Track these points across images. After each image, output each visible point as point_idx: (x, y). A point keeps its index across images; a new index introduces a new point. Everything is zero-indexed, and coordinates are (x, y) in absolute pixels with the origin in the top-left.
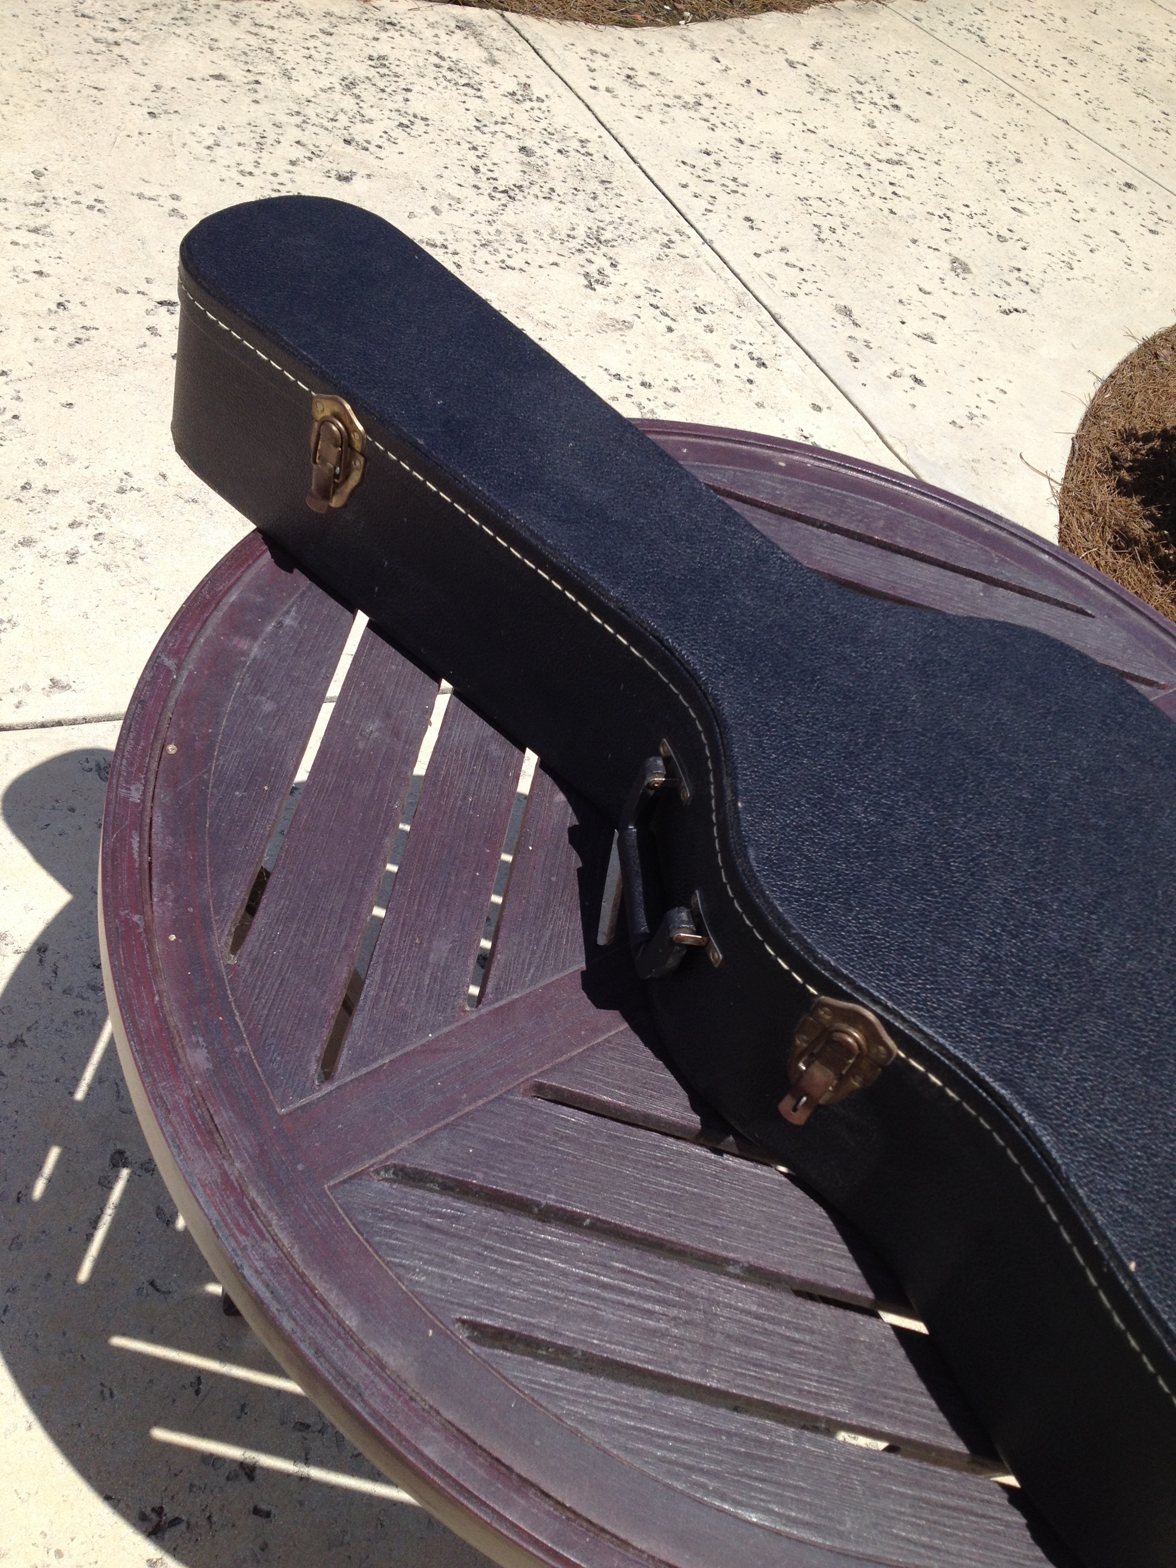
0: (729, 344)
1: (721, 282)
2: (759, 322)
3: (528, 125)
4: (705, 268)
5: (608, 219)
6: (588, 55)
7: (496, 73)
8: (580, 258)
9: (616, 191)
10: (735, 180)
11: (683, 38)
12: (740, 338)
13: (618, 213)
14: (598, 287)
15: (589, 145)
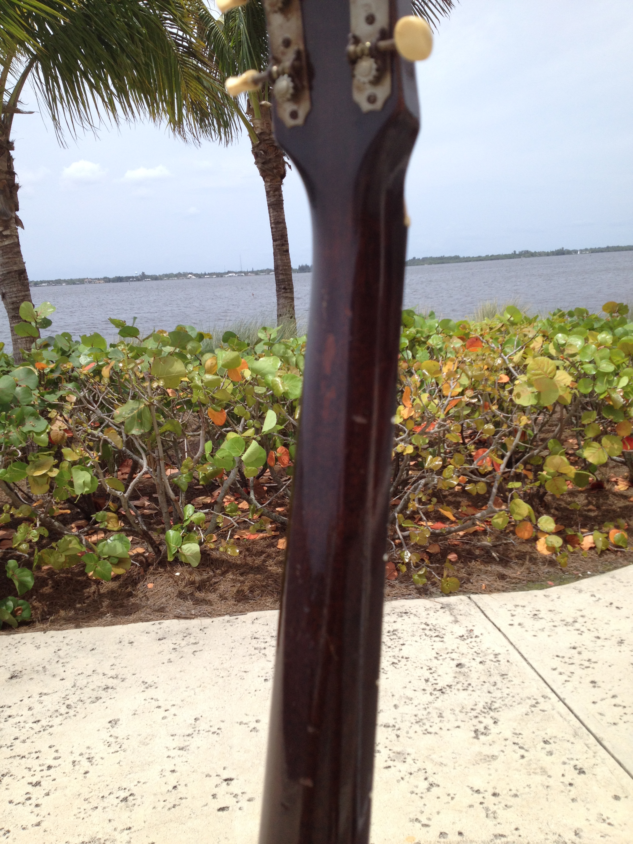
0: (561, 761)
1: (565, 723)
2: (587, 745)
3: (465, 651)
4: (557, 716)
5: (500, 695)
6: (514, 608)
7: (456, 628)
8: (475, 721)
9: (510, 679)
10: (589, 660)
11: (575, 588)
12: (570, 756)
13: (507, 691)
14: (482, 737)
15: (499, 656)
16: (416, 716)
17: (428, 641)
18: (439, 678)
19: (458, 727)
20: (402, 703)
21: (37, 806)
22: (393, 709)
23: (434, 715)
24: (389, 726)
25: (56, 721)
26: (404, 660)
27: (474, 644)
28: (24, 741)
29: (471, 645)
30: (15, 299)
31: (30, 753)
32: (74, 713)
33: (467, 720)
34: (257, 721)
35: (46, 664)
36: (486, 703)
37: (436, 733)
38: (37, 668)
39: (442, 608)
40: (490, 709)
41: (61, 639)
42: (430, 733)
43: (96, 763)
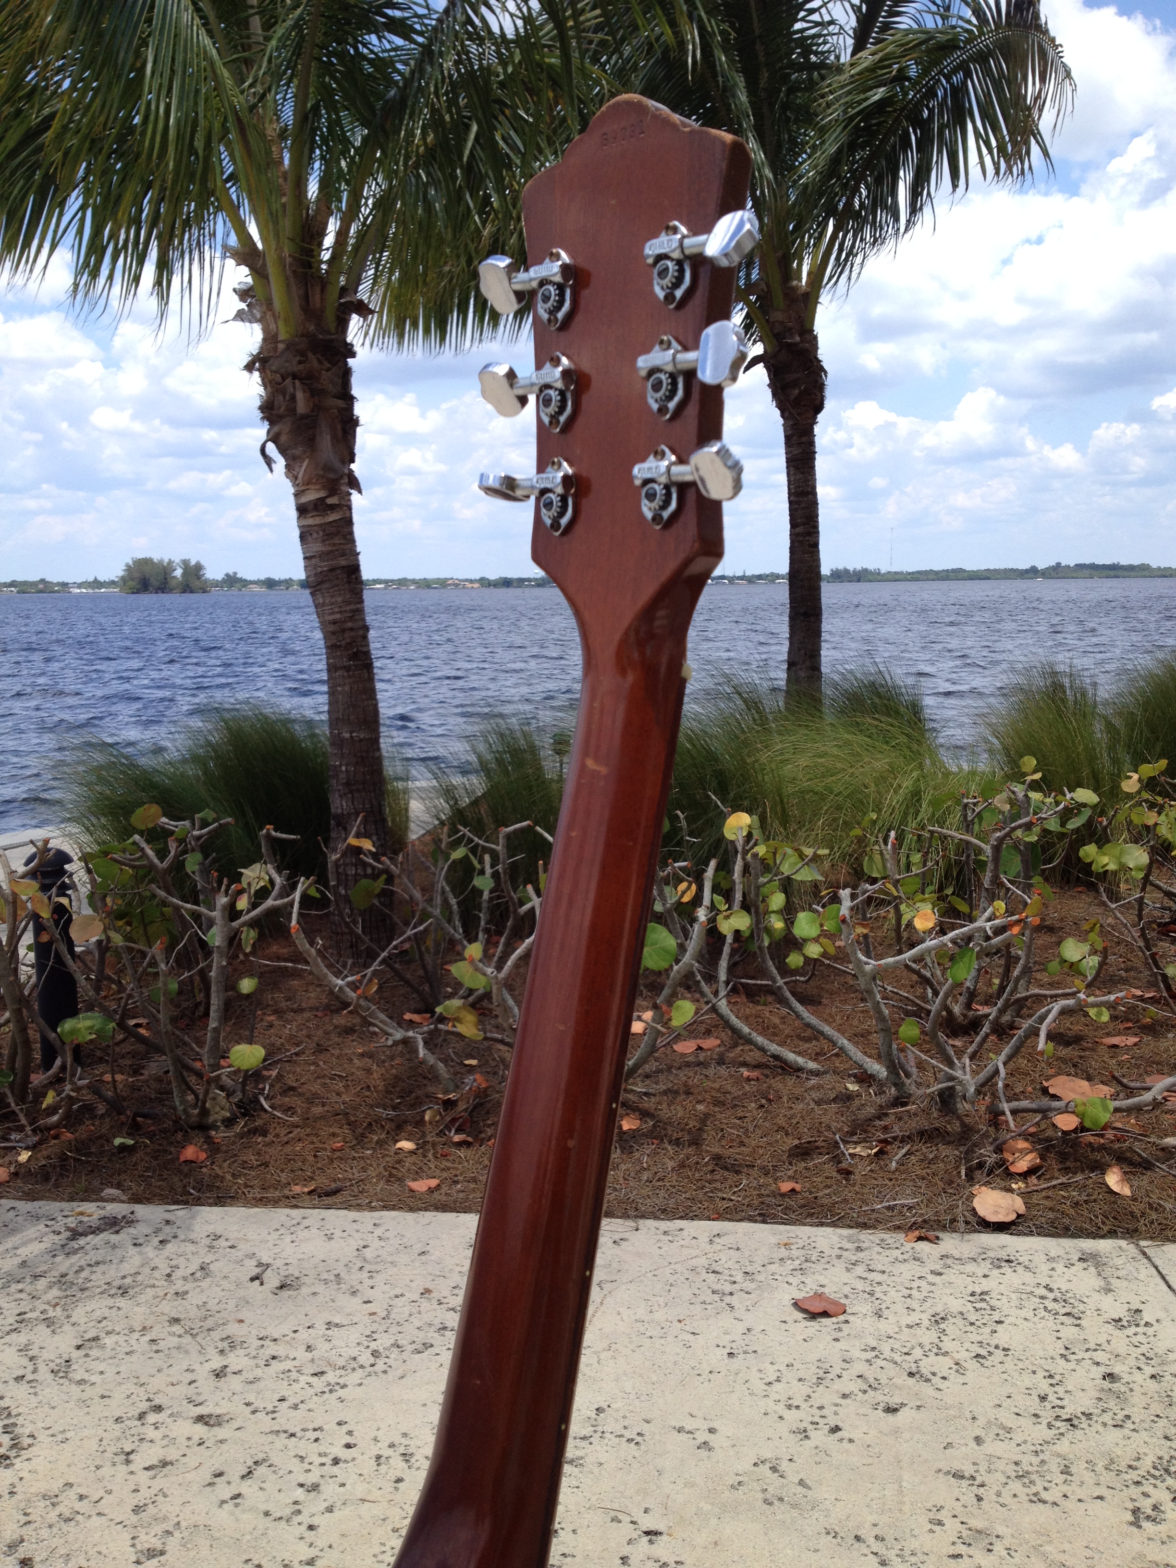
16: (1016, 1464)
17: (1050, 1323)
18: (1067, 1396)
19: (1100, 1498)
20: (992, 1436)
21: (311, 1528)
22: (973, 1444)
23: (1054, 1466)
24: (962, 1477)
25: (353, 1378)
26: (999, 1353)
27: (1141, 1338)
28: (295, 1407)
29: (1135, 1340)
30: (338, 616)
31: (303, 1430)
32: (385, 1367)
33: (1118, 1486)
34: (712, 1431)
35: (341, 1269)
36: (1160, 1458)
37: (1055, 1504)
38: (325, 1276)
39: (1080, 1259)
40: (1167, 1471)
41: (371, 1227)
42: (1044, 1502)
43: (417, 1465)
